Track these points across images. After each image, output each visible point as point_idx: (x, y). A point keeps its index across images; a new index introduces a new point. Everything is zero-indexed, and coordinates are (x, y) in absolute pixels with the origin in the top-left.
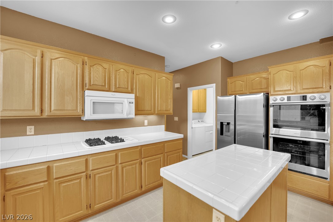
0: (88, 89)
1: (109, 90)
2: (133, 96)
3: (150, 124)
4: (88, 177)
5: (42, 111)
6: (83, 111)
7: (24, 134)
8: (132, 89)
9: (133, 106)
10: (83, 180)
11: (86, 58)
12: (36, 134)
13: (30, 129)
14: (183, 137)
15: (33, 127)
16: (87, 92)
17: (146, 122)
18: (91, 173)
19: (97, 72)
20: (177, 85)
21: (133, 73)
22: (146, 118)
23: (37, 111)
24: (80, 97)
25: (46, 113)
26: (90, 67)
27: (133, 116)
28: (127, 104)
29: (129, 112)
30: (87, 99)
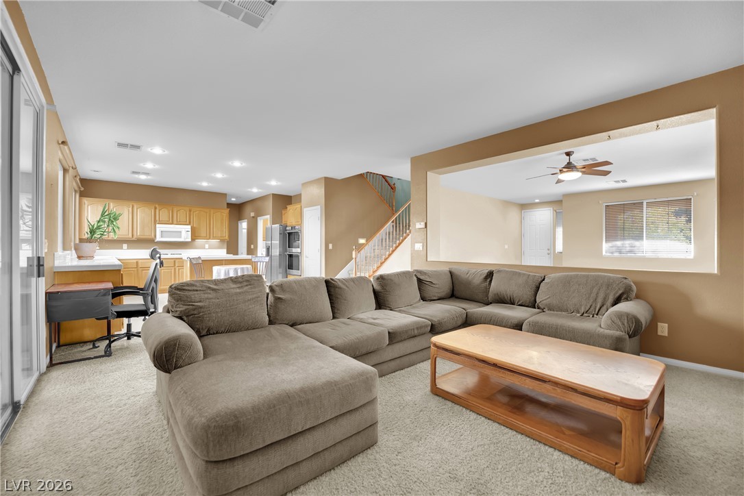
0: (159, 223)
1: (172, 224)
2: (189, 227)
3: (210, 248)
5: (133, 235)
6: (155, 236)
7: (122, 249)
8: (190, 222)
9: (190, 233)
11: (157, 206)
12: (128, 248)
13: (125, 246)
15: (127, 245)
16: (157, 225)
17: (207, 246)
19: (164, 213)
20: (252, 214)
21: (190, 211)
22: (207, 243)
23: (130, 235)
24: (153, 228)
25: (135, 237)
26: (159, 210)
27: (189, 240)
28: (184, 232)
29: (186, 237)
30: (157, 229)
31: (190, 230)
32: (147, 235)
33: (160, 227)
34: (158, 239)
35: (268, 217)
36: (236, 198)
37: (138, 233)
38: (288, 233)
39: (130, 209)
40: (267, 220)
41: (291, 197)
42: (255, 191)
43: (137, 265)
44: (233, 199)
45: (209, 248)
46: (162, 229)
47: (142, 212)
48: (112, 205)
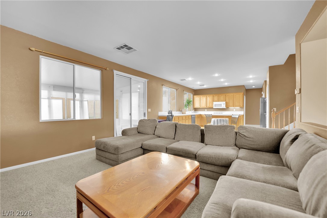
1: (219, 101)
2: (225, 102)
7: (205, 111)
8: (225, 100)
9: (225, 105)
11: (214, 95)
12: (207, 111)
16: (214, 102)
17: (234, 110)
19: (216, 98)
21: (225, 96)
22: (234, 108)
23: (206, 107)
24: (212, 103)
27: (225, 108)
28: (223, 105)
29: (224, 106)
30: (214, 104)
31: (225, 103)
32: (211, 106)
33: (215, 103)
34: (214, 107)
37: (208, 105)
44: (254, 87)
45: (235, 111)
46: (215, 104)
47: (209, 98)
48: (201, 97)
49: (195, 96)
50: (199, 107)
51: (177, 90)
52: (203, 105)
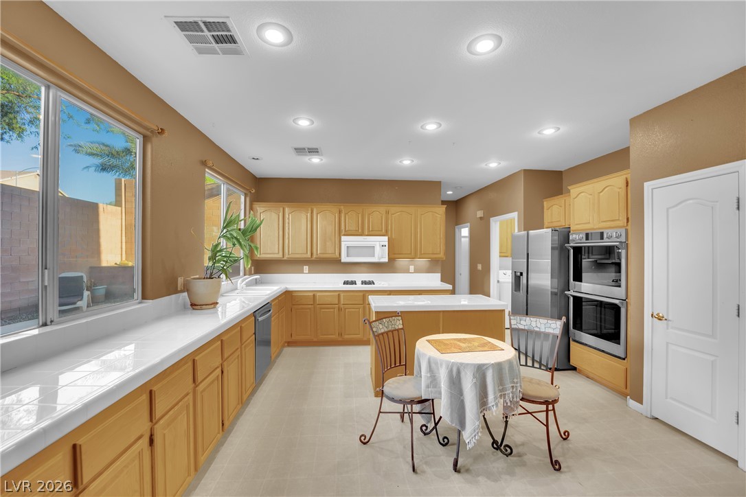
0: (344, 235)
1: (362, 235)
2: (386, 238)
3: (416, 271)
4: (340, 309)
5: (312, 254)
6: (340, 254)
7: (302, 272)
8: (387, 231)
9: (386, 249)
10: (336, 310)
11: (342, 207)
12: (310, 272)
13: (306, 268)
14: (451, 288)
15: (307, 267)
16: (343, 238)
17: (412, 268)
18: (342, 306)
19: (351, 217)
20: (480, 214)
21: (386, 212)
22: (411, 264)
23: (309, 255)
24: (337, 242)
25: (315, 256)
26: (346, 214)
27: (386, 260)
28: (378, 248)
29: (381, 255)
30: (343, 244)
31: (387, 244)
32: (330, 253)
33: (347, 241)
34: (344, 259)
35: (515, 215)
36: (455, 188)
37: (319, 251)
38: (575, 248)
39: (309, 215)
40: (512, 220)
41: (561, 172)
42: (494, 167)
43: (314, 302)
45: (414, 272)
46: (350, 244)
47: (323, 219)
48: (287, 210)
49: (260, 208)
50: (280, 255)
51: (146, 139)
52: (298, 249)
